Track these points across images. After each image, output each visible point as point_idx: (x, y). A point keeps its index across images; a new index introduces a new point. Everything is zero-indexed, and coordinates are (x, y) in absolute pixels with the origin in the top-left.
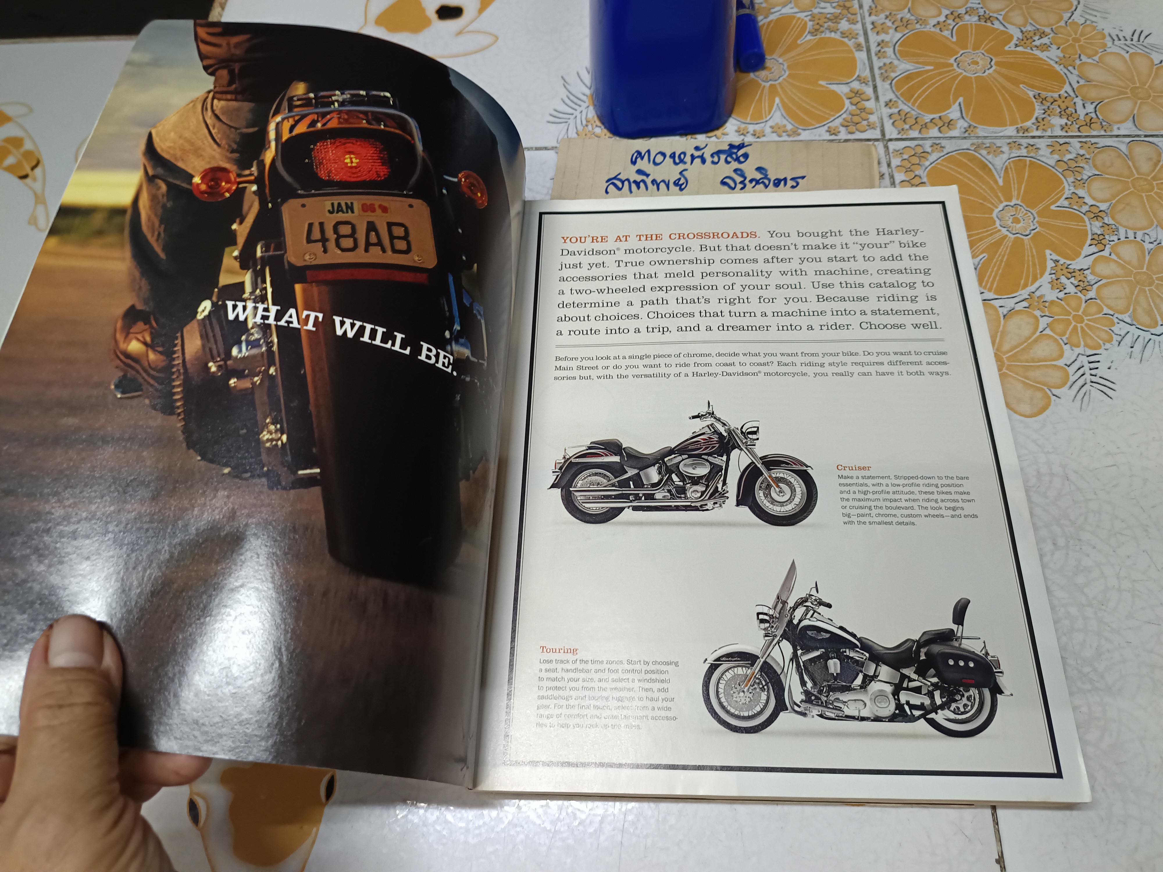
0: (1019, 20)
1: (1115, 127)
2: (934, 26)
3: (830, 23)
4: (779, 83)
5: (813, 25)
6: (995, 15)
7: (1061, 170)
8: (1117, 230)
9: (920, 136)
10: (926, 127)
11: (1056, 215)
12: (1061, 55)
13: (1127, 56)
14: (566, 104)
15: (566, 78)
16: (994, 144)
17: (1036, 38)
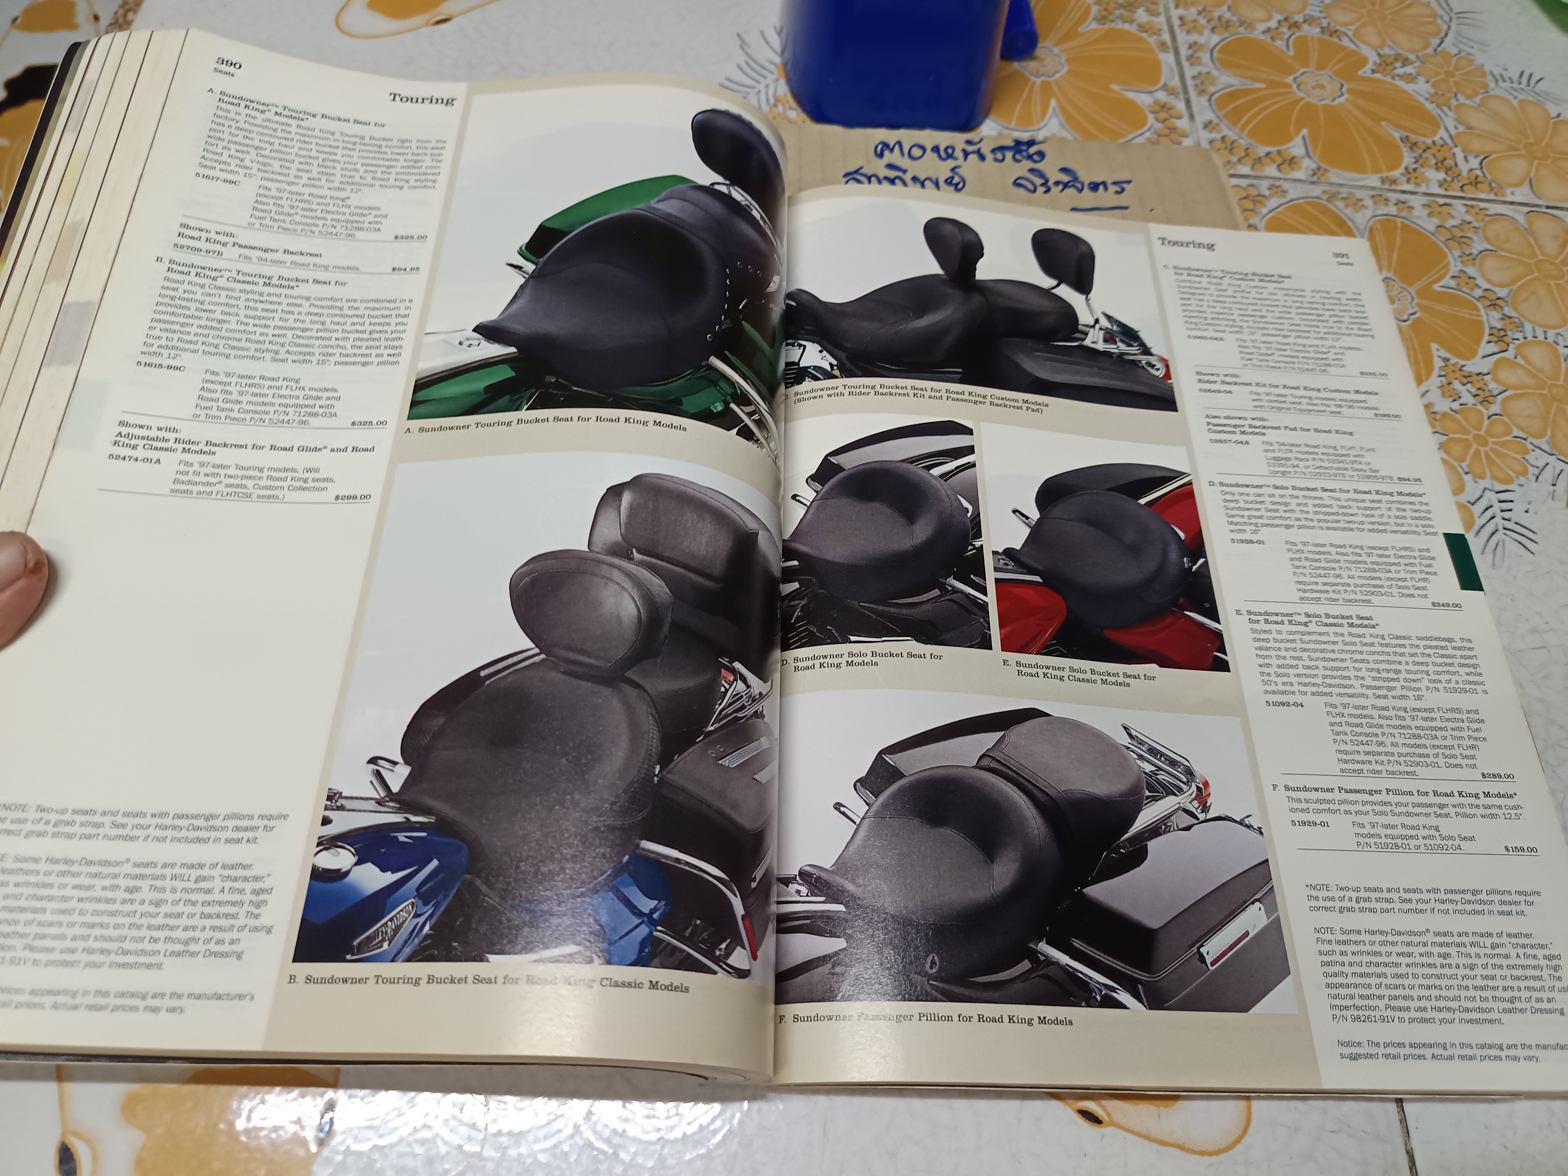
0: (1374, 39)
1: (1509, 191)
2: (1264, 32)
3: (1122, 11)
4: (1056, 82)
5: (1100, 11)
6: (1342, 29)
7: (1443, 239)
8: (1523, 326)
9: (1252, 173)
10: (1260, 162)
11: (1441, 298)
12: (1432, 91)
13: (1515, 102)
14: (745, 73)
15: (745, 37)
16: (1353, 195)
17: (1398, 65)
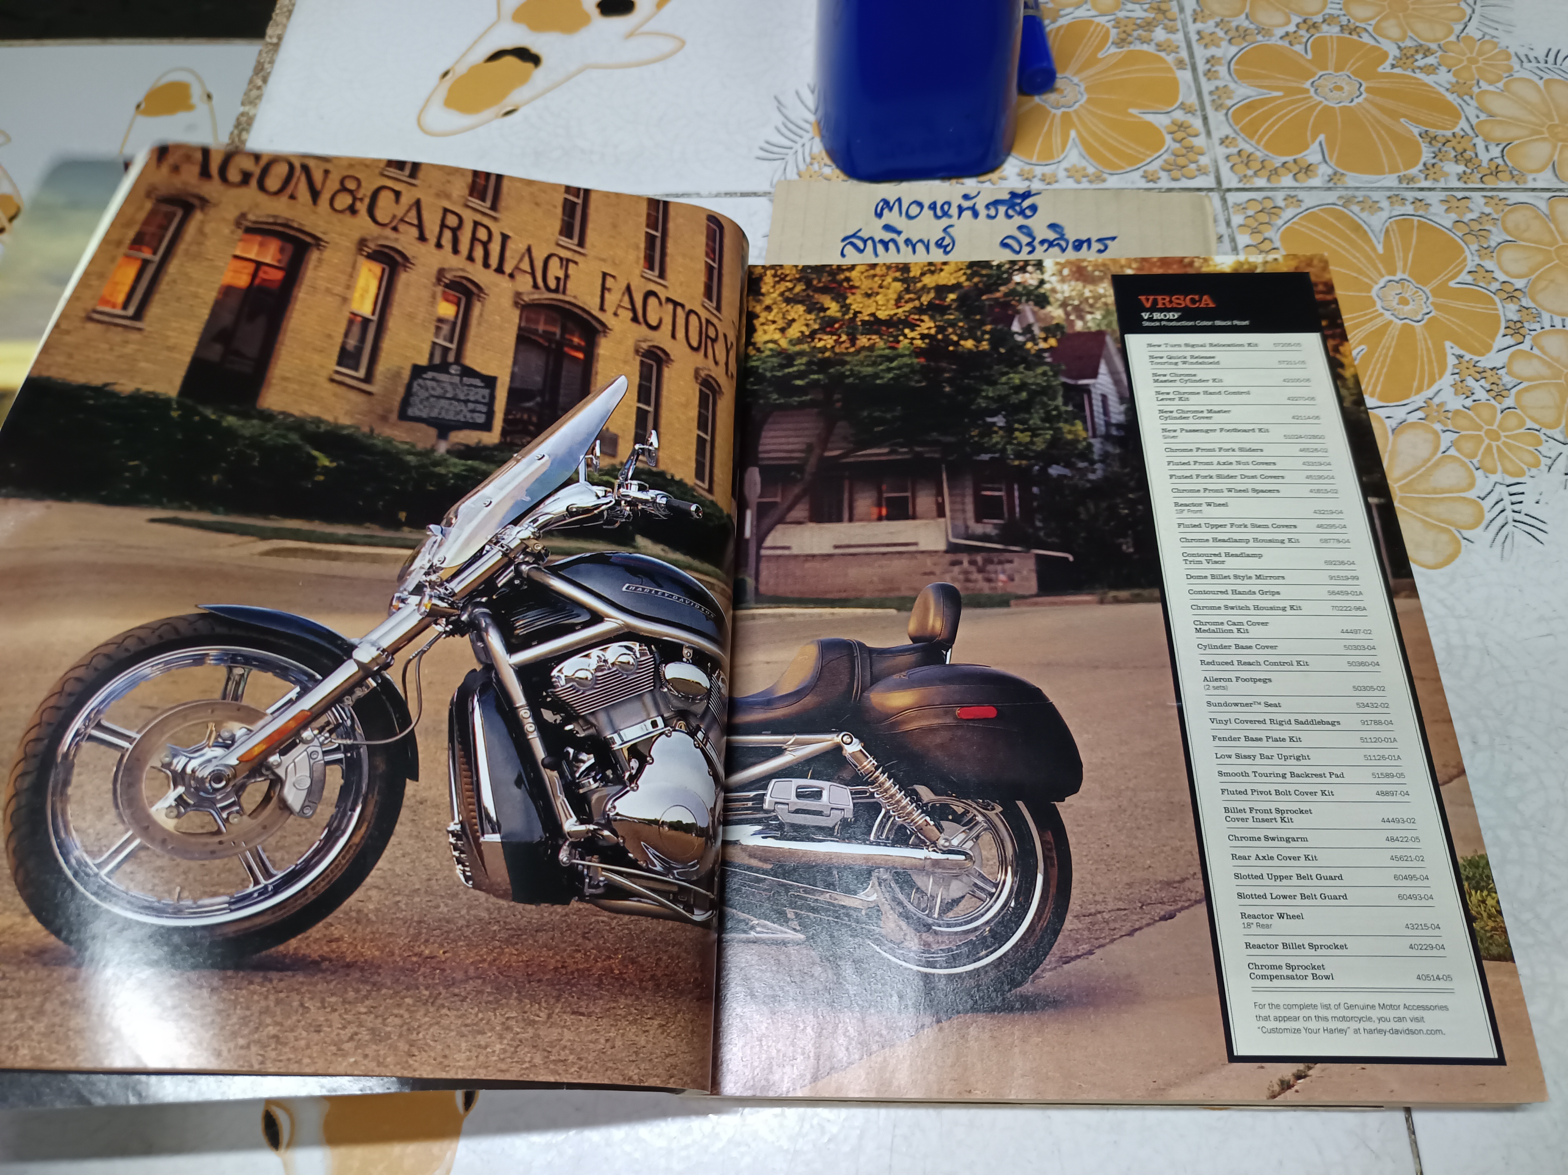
0: (1395, 32)
1: (1530, 177)
2: (1281, 38)
3: (1140, 32)
4: (1075, 111)
5: (1118, 34)
6: (1363, 25)
7: (1460, 234)
8: (1539, 315)
9: (1269, 185)
10: (1276, 173)
11: (1456, 294)
12: (1454, 80)
13: (1541, 83)
14: (782, 135)
15: (781, 98)
16: (1369, 197)
17: (1419, 56)
